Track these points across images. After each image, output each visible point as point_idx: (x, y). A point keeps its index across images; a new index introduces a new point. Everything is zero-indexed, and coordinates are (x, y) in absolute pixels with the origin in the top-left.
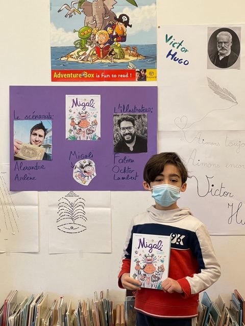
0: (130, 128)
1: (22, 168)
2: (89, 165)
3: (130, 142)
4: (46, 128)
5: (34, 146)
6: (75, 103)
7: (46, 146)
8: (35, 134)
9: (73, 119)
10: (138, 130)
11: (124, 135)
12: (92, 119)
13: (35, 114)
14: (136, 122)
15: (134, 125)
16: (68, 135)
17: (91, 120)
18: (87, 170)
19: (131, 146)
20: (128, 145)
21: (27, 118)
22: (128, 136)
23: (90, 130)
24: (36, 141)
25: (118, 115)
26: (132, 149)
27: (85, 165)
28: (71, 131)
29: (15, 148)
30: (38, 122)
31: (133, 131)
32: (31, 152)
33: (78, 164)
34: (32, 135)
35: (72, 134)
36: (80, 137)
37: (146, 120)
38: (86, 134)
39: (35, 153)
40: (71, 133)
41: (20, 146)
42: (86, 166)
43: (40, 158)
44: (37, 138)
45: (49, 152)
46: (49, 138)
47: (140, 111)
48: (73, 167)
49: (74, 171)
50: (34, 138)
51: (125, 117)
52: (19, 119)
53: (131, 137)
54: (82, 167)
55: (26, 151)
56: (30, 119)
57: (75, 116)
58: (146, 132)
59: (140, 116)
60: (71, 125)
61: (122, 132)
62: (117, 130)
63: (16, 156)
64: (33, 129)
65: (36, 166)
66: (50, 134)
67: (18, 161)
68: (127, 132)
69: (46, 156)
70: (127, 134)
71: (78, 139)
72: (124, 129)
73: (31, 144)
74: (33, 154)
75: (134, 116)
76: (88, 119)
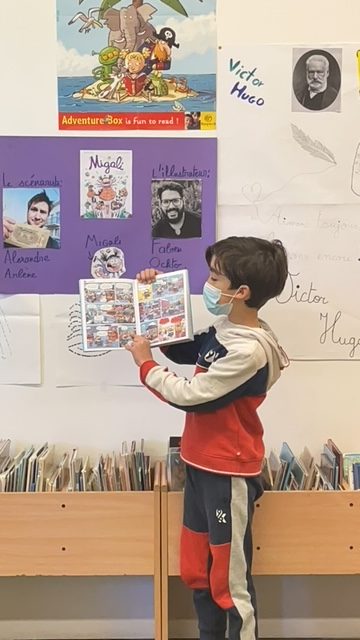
1: (16, 260)
2: (116, 255)
3: (175, 221)
4: (51, 200)
6: (95, 163)
7: (52, 227)
8: (35, 210)
9: (92, 186)
10: (188, 203)
11: (167, 211)
12: (121, 187)
13: (34, 179)
14: (184, 192)
15: (182, 196)
16: (83, 211)
17: (117, 187)
19: (177, 228)
20: (172, 226)
21: (22, 184)
22: (173, 213)
23: (116, 204)
24: (36, 219)
25: (159, 182)
26: (178, 232)
27: (109, 255)
28: (88, 204)
29: (5, 230)
30: (39, 191)
31: (180, 204)
32: (29, 236)
33: (98, 254)
34: (31, 211)
35: (90, 210)
36: (101, 215)
37: (200, 188)
38: (110, 210)
39: (35, 238)
40: (88, 208)
41: (13, 227)
42: (111, 256)
43: (42, 244)
44: (38, 215)
45: (55, 235)
46: (55, 215)
47: (190, 175)
50: (33, 214)
51: (169, 183)
52: (11, 187)
53: (177, 214)
54: (105, 258)
55: (22, 234)
56: (27, 186)
57: (94, 182)
58: (199, 206)
59: (190, 183)
60: (89, 196)
61: (164, 207)
62: (156, 204)
63: (7, 241)
64: (31, 201)
65: (36, 256)
66: (57, 209)
67: (9, 249)
68: (171, 206)
69: (51, 243)
70: (171, 210)
71: (99, 217)
73: (29, 223)
74: (32, 238)
75: (182, 182)
76: (113, 187)
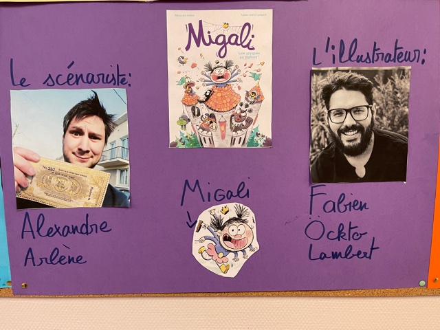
0: (356, 110)
1: (44, 231)
2: (239, 218)
5: (77, 167)
6: (197, 36)
7: (112, 167)
9: (190, 85)
10: (381, 115)
11: (340, 132)
12: (248, 84)
13: (73, 70)
15: (370, 100)
16: (176, 133)
17: (242, 86)
18: (232, 234)
19: (359, 164)
20: (351, 160)
21: (51, 82)
22: (351, 135)
23: (240, 119)
24: (81, 152)
25: (324, 73)
26: (361, 172)
28: (185, 119)
31: (365, 118)
32: (68, 184)
33: (205, 217)
34: (69, 135)
35: (189, 131)
36: (211, 140)
37: (405, 85)
38: (228, 131)
39: (80, 189)
40: (184, 127)
42: (230, 221)
43: (93, 199)
44: (85, 143)
45: (121, 182)
46: (119, 143)
47: (388, 58)
48: (192, 224)
49: (197, 236)
51: (344, 76)
52: (28, 86)
53: (358, 137)
54: (218, 225)
55: (54, 181)
56: (61, 86)
57: (195, 76)
58: (404, 120)
59: (387, 75)
60: (185, 103)
61: (335, 123)
62: (320, 117)
63: (23, 195)
64: (70, 116)
65: (83, 223)
66: (121, 132)
68: (349, 121)
69: (113, 197)
70: (347, 129)
71: (205, 145)
72: (339, 112)
73: (67, 160)
74: (74, 189)
75: (371, 74)
76: (234, 86)
